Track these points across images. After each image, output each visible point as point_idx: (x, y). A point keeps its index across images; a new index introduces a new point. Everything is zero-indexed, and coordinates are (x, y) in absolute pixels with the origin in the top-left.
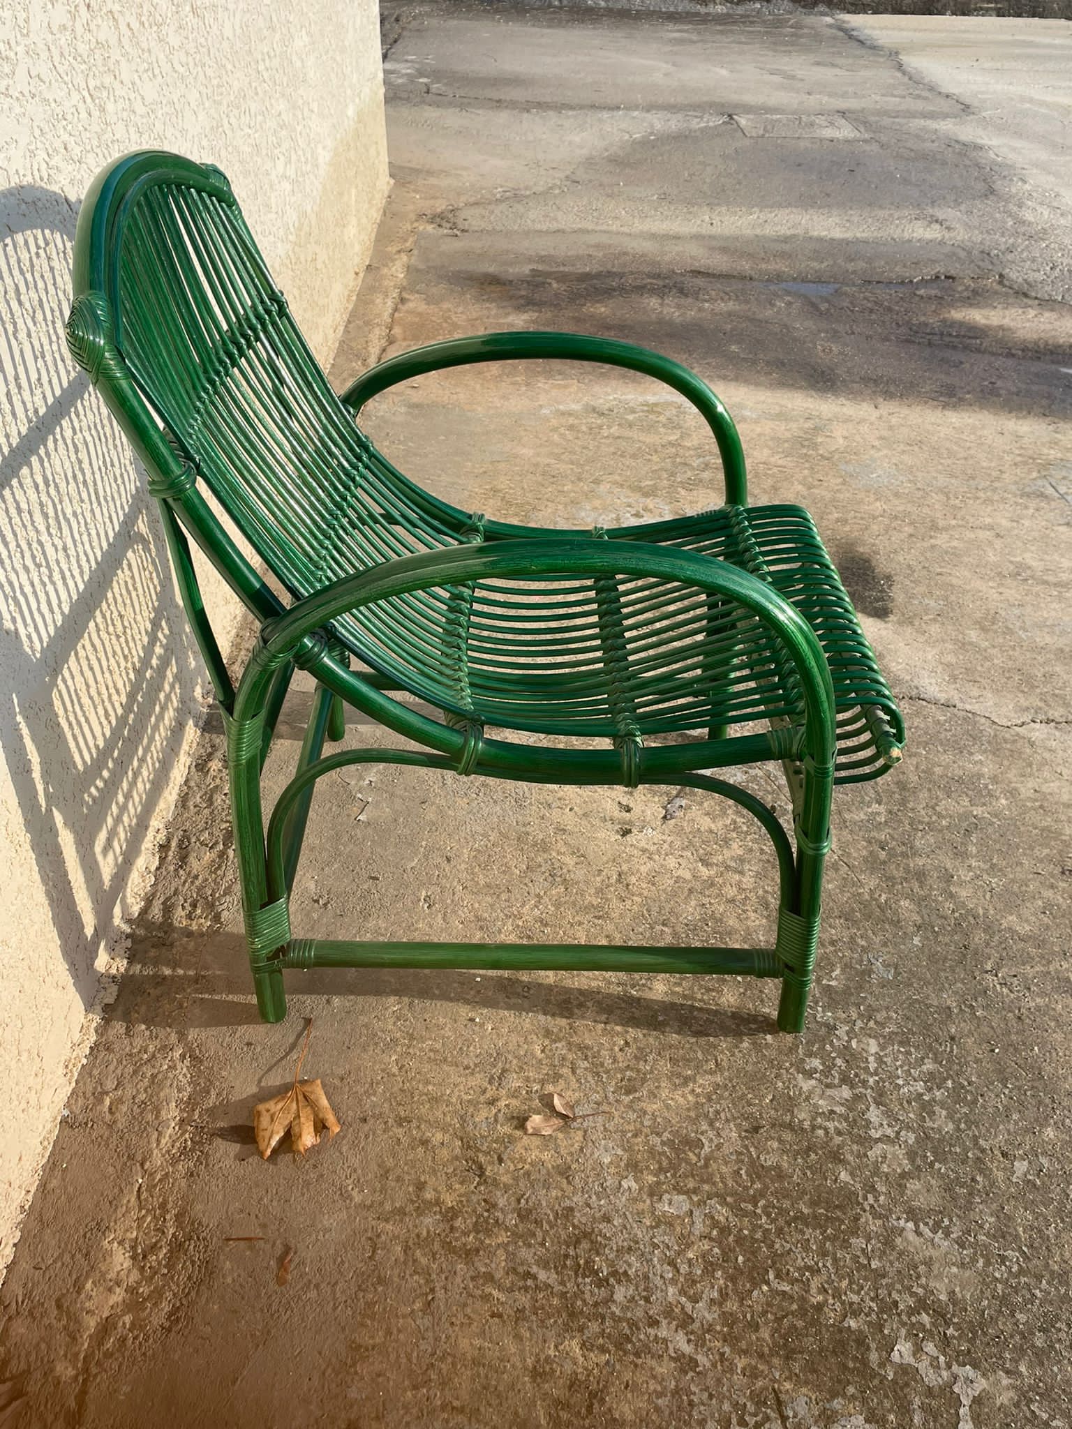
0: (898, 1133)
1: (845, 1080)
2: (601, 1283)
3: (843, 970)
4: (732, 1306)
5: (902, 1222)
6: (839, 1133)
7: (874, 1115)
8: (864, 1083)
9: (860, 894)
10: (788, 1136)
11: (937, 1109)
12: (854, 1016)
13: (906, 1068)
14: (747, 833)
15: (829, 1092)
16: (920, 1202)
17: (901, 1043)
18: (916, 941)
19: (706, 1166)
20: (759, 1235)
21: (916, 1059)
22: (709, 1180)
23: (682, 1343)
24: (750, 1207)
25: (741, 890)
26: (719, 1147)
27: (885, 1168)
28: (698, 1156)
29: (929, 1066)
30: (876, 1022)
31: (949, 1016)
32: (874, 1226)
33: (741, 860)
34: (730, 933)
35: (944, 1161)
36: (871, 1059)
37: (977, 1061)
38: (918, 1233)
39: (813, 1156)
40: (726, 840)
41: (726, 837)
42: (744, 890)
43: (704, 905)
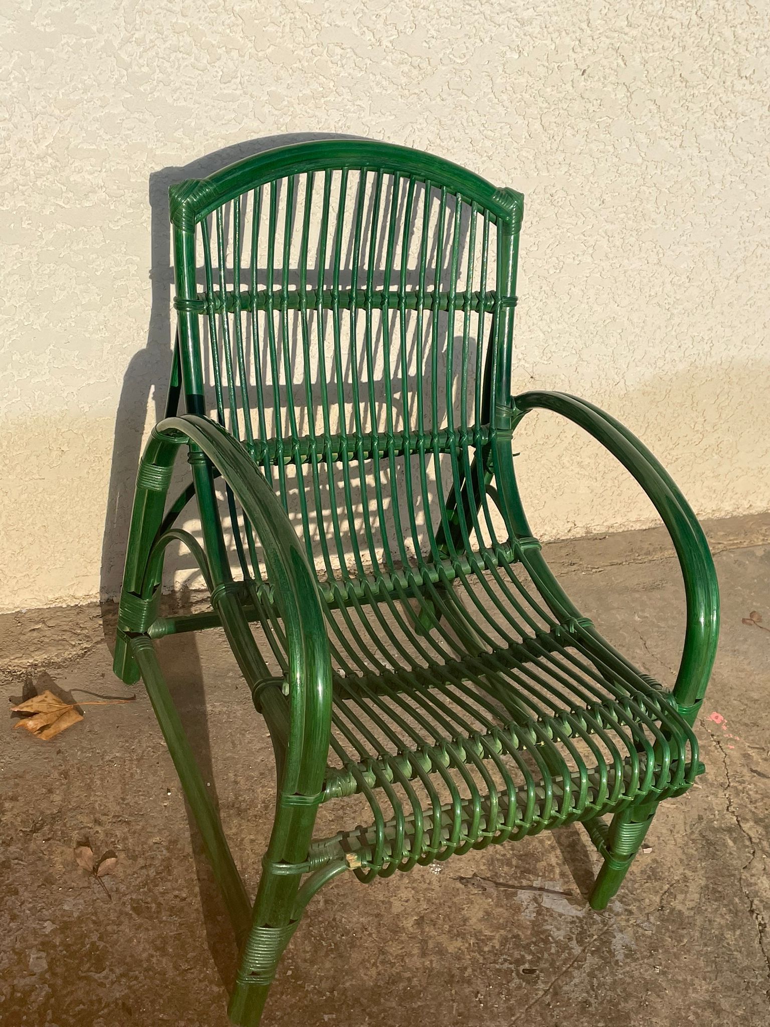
14: (481, 952)
22: (67, 981)
24: (49, 1018)
25: (401, 958)
26: (102, 985)
28: (89, 970)
33: (441, 952)
34: (341, 956)
40: (461, 935)
41: (464, 934)
42: (402, 960)
43: (366, 929)
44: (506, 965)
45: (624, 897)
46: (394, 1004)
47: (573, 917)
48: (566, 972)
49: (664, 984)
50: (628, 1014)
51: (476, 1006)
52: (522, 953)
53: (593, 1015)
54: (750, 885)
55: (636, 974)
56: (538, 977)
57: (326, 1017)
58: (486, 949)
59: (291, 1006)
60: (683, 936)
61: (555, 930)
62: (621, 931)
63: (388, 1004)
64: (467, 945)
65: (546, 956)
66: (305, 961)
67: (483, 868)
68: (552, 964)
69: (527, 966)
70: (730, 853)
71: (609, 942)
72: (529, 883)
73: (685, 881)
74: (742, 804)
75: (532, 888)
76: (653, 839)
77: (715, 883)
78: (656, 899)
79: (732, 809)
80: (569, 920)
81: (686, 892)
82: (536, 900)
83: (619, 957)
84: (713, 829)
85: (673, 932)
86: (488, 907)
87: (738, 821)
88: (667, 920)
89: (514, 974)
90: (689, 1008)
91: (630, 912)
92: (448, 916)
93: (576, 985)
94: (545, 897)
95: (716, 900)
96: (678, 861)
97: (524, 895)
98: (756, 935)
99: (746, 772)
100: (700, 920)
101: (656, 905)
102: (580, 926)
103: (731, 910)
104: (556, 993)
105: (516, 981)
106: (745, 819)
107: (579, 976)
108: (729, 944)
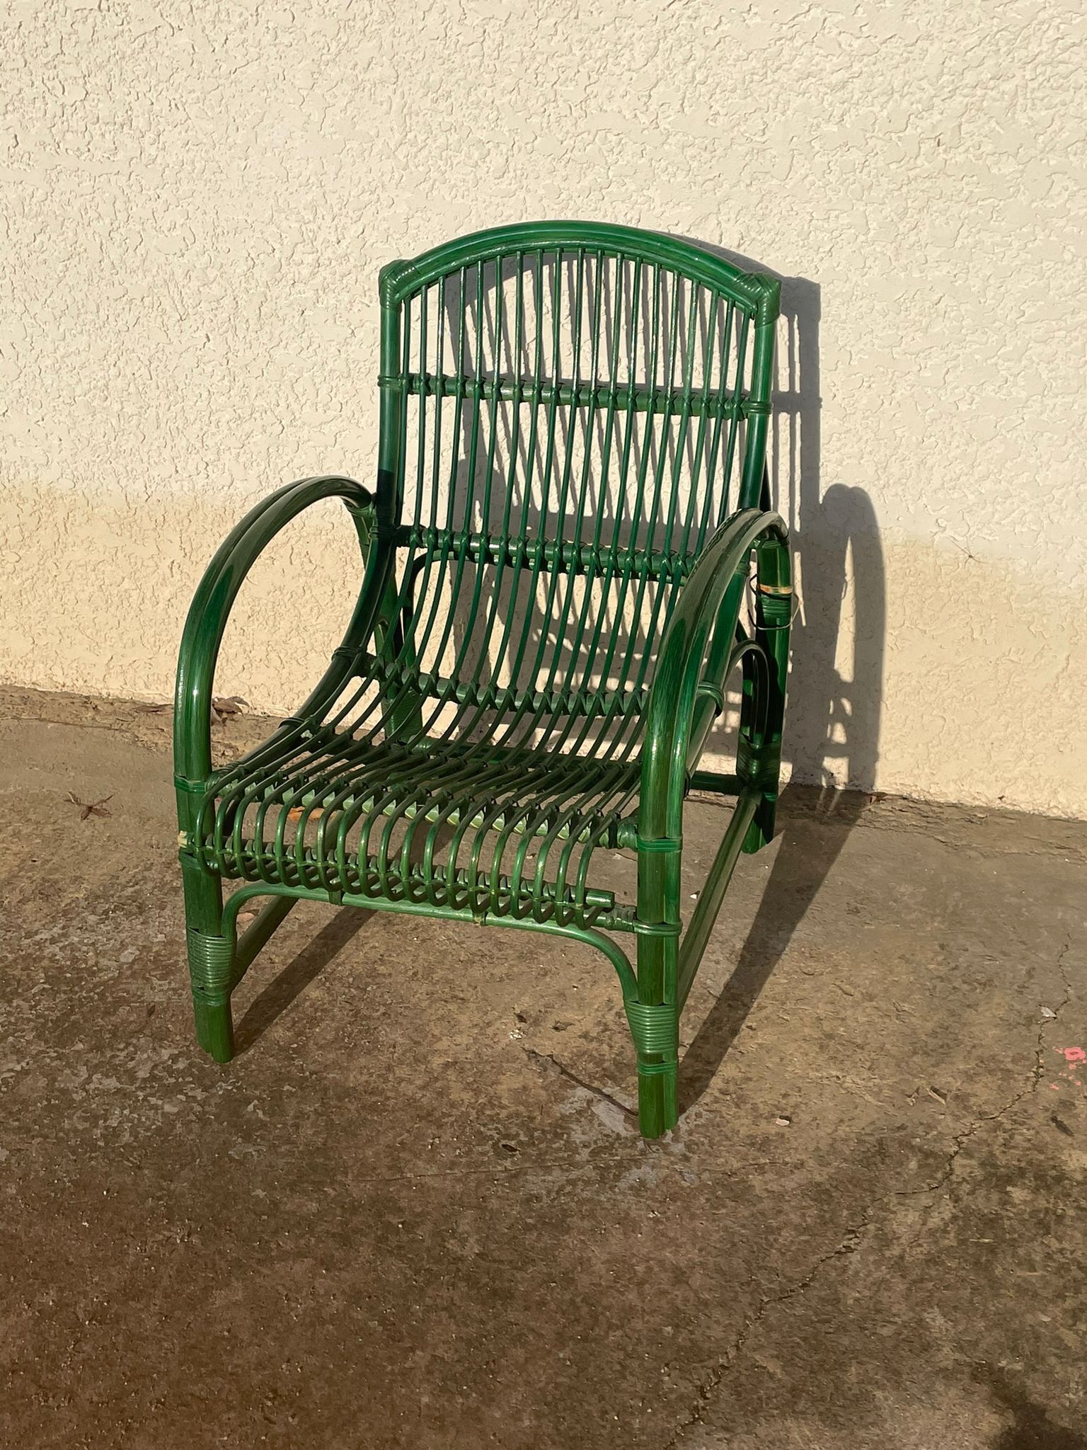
0: (87, 1091)
1: (153, 1078)
2: (106, 912)
3: (261, 1121)
4: (45, 963)
5: (24, 1064)
6: (113, 1057)
7: (112, 1083)
8: (143, 1089)
9: (346, 1174)
10: (132, 1027)
11: (87, 1125)
13: (136, 1122)
14: (480, 1112)
15: (150, 1065)
16: (29, 1080)
17: (159, 1129)
18: (260, 1193)
19: (144, 978)
20: (76, 989)
21: (139, 1133)
22: (133, 975)
23: (44, 935)
24: (98, 990)
25: (401, 1080)
26: (153, 988)
27: (67, 1071)
29: (126, 1138)
30: (192, 1121)
31: (163, 1177)
32: (34, 1049)
33: (441, 1094)
34: (350, 1055)
35: (44, 1108)
36: (160, 1102)
37: (107, 1175)
38: (12, 1070)
39: (108, 1035)
40: (477, 1092)
41: (481, 1092)
42: (399, 1083)
43: (394, 1047)
44: (493, 1133)
45: (696, 1144)
46: (352, 1108)
47: (613, 1132)
48: (548, 1167)
49: (644, 1229)
50: (570, 1228)
51: (424, 1145)
52: (521, 1132)
53: (532, 1210)
54: (884, 1208)
55: (624, 1205)
56: (513, 1156)
57: (286, 1088)
58: (488, 1112)
59: (268, 1068)
60: (724, 1206)
61: (579, 1132)
62: (653, 1168)
63: (349, 1106)
64: (473, 1101)
65: (543, 1146)
66: (317, 1044)
67: (565, 1054)
68: (540, 1155)
69: (512, 1143)
70: (898, 1173)
71: (628, 1169)
72: (601, 1087)
73: (796, 1168)
74: (986, 1141)
75: (599, 1091)
76: (806, 1118)
77: (836, 1187)
78: (736, 1165)
79: (964, 1139)
80: (605, 1132)
81: (784, 1176)
82: (590, 1102)
83: (622, 1185)
84: (905, 1144)
85: (717, 1197)
86: (531, 1084)
87: (956, 1153)
88: (724, 1185)
89: (490, 1142)
90: (648, 1261)
91: (687, 1159)
92: (482, 1072)
93: (544, 1181)
94: (602, 1103)
95: (815, 1200)
96: (811, 1148)
97: (581, 1092)
98: (827, 1252)
99: (1042, 1117)
100: (767, 1204)
101: (727, 1169)
102: (611, 1142)
103: (823, 1216)
104: (515, 1176)
105: (487, 1148)
106: (969, 1154)
107: (557, 1176)
108: (776, 1240)
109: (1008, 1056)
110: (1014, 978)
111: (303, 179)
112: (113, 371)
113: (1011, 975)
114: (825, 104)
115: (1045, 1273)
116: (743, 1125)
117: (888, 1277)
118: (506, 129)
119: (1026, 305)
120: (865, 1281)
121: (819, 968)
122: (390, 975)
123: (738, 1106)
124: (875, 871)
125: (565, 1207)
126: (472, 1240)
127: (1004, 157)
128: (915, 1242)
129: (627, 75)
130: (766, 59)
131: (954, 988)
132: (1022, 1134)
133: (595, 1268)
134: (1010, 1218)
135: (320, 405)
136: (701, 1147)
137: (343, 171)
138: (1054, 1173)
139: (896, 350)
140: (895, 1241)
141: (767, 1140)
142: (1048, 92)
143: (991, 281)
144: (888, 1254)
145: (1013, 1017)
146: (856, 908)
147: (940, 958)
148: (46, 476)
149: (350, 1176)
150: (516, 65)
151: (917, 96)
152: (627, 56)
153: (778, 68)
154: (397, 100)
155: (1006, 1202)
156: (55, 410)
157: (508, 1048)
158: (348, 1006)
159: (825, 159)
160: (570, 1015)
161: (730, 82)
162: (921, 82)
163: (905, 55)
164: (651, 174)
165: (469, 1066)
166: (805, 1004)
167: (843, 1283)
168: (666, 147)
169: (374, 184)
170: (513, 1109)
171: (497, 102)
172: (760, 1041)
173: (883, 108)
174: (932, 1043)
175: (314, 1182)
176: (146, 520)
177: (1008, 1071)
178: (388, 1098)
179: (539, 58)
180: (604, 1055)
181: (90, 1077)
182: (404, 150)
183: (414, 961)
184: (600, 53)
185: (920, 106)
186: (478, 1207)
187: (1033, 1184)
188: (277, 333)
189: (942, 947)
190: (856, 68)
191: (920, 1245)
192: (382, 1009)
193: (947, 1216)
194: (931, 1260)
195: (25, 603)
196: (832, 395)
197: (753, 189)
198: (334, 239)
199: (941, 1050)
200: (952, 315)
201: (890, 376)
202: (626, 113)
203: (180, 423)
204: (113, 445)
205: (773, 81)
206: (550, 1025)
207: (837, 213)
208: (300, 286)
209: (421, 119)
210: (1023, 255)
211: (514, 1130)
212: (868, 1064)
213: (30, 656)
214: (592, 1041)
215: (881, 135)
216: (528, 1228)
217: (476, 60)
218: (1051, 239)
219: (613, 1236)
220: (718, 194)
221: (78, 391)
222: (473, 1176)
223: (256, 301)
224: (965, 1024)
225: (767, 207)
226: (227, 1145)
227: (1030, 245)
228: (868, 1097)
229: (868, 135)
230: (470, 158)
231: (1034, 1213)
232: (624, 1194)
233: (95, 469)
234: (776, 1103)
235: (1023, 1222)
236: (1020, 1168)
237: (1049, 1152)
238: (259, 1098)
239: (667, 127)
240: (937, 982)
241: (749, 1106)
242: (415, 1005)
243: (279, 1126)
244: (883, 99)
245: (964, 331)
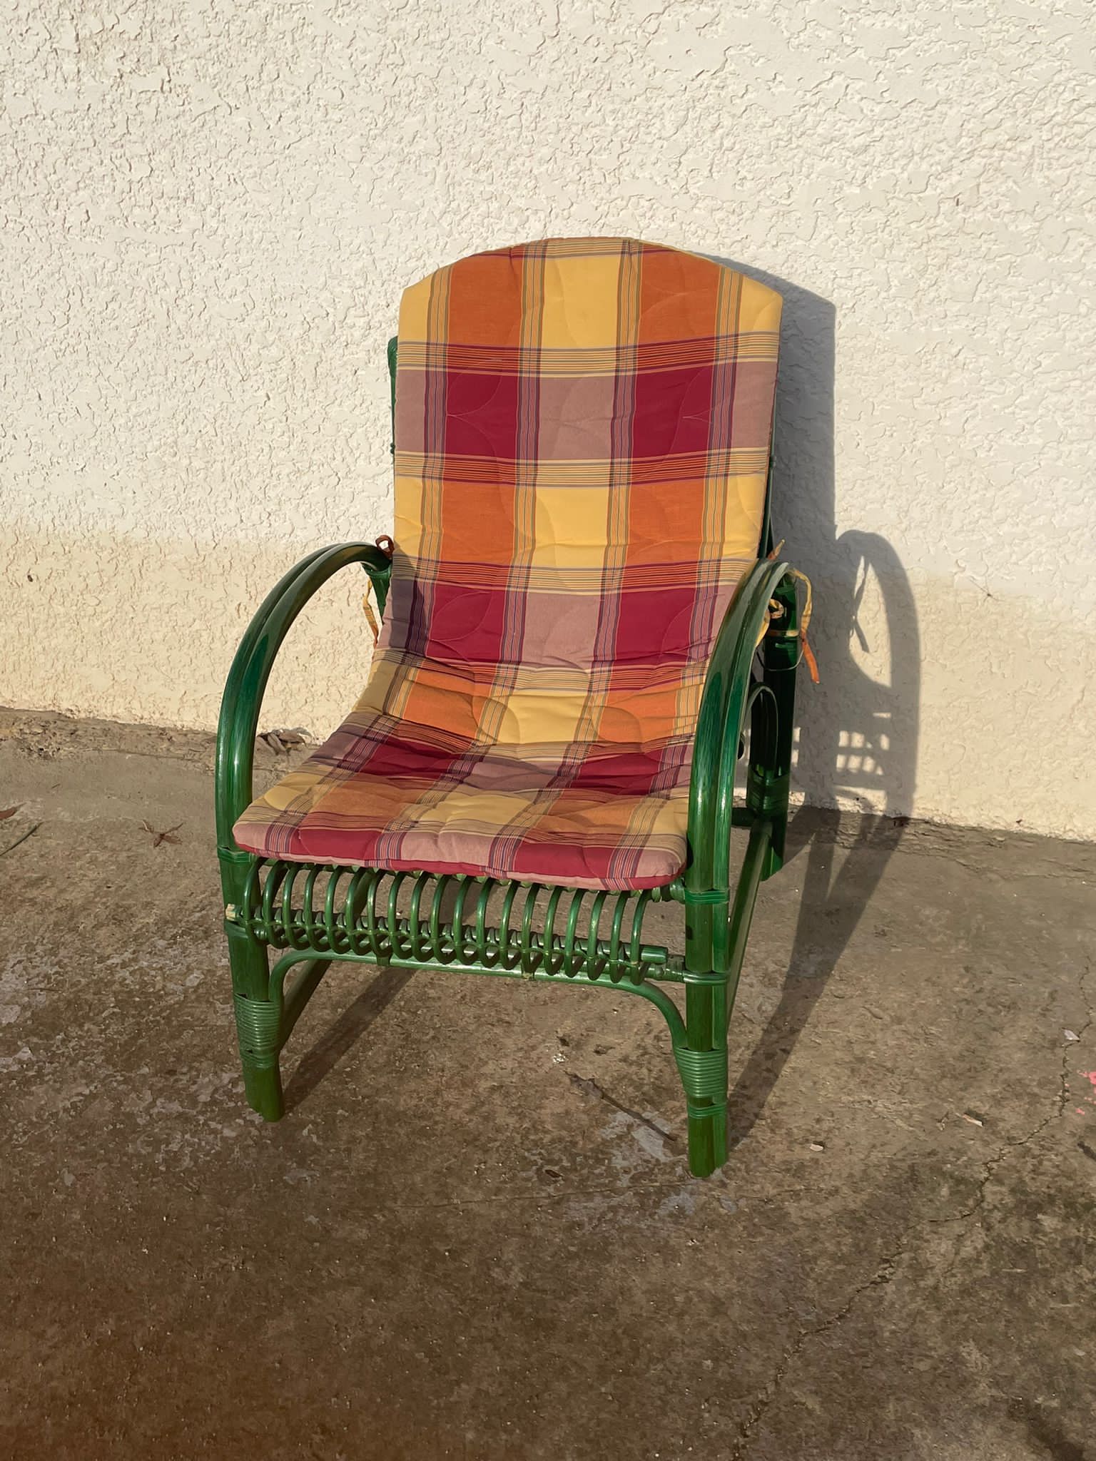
0: (151, 1116)
1: (214, 1102)
2: (174, 937)
3: (315, 1145)
4: (116, 987)
5: (92, 1088)
6: (176, 1081)
7: (175, 1107)
8: (203, 1113)
9: (395, 1200)
10: (195, 1051)
11: (150, 1149)
12: (264, 1133)
13: (196, 1146)
14: (525, 1137)
15: (211, 1089)
16: (96, 1104)
17: (218, 1153)
18: (313, 1219)
19: (208, 1001)
20: (144, 1013)
21: (199, 1157)
22: (198, 999)
23: (116, 960)
24: (164, 1014)
25: (448, 1105)
26: (216, 1012)
27: (133, 1095)
28: (218, 1000)
29: (187, 1162)
30: (249, 1146)
31: (220, 1203)
32: (102, 1073)
33: (487, 1118)
34: (401, 1079)
35: (110, 1133)
36: (219, 1127)
37: (167, 1200)
38: (81, 1094)
39: (172, 1059)
40: (522, 1117)
41: (525, 1116)
42: (447, 1107)
43: (443, 1071)
44: (537, 1158)
45: (734, 1170)
46: (402, 1132)
47: (652, 1157)
48: (590, 1193)
49: (684, 1258)
50: (611, 1257)
51: (470, 1171)
52: (564, 1158)
53: (575, 1238)
54: (918, 1236)
55: (664, 1233)
56: (555, 1182)
57: (340, 1111)
58: (532, 1137)
60: (762, 1234)
61: (620, 1157)
62: (692, 1194)
63: (398, 1130)
64: (517, 1125)
65: (585, 1171)
66: (369, 1068)
67: (606, 1078)
68: (582, 1181)
69: (556, 1169)
70: (931, 1201)
71: (666, 1196)
72: (641, 1111)
73: (830, 1194)
74: (1015, 1167)
75: (638, 1116)
76: (838, 1142)
77: (870, 1215)
78: (771, 1191)
79: (994, 1165)
80: (645, 1158)
81: (818, 1203)
82: (630, 1127)
83: (662, 1212)
84: (937, 1170)
85: (754, 1225)
86: (573, 1108)
87: (987, 1179)
88: (761, 1213)
89: (534, 1168)
90: (687, 1291)
91: (724, 1185)
92: (526, 1097)
93: (585, 1207)
94: (643, 1128)
95: (850, 1228)
96: (845, 1175)
97: (622, 1117)
98: (862, 1282)
99: (1069, 1142)
100: (803, 1232)
101: (763, 1195)
102: (651, 1168)
103: (858, 1245)
104: (558, 1203)
105: (531, 1173)
106: (1000, 1182)
107: (598, 1203)
108: (812, 1269)
109: (1034, 1080)
110: (1037, 1001)
111: (354, 247)
112: (181, 429)
113: (1034, 998)
114: (848, 167)
115: (1078, 1305)
116: (779, 1152)
117: (923, 1308)
118: (544, 196)
119: (1042, 356)
120: (900, 1312)
121: (849, 991)
122: (439, 998)
123: (773, 1131)
124: (900, 894)
125: (607, 1235)
126: (516, 1269)
127: (1021, 216)
128: (948, 1272)
129: (658, 144)
130: (791, 125)
131: (980, 1011)
132: (1050, 1160)
133: (636, 1299)
134: (1041, 1247)
135: (373, 458)
136: (739, 1174)
137: (391, 239)
138: (1082, 1200)
139: (917, 401)
140: (929, 1271)
141: (802, 1166)
142: (1064, 152)
143: (1009, 334)
144: (922, 1284)
145: (1038, 1040)
146: (883, 931)
147: (965, 981)
148: (122, 526)
149: (399, 1203)
150: (552, 136)
151: (937, 158)
152: (658, 125)
153: (803, 134)
154: (440, 170)
155: (1037, 1230)
156: (128, 465)
157: (552, 1072)
158: (399, 1030)
159: (848, 220)
160: (610, 1039)
161: (757, 148)
162: (941, 145)
163: (925, 119)
164: (682, 236)
165: (514, 1090)
166: (835, 1028)
167: (879, 1315)
168: (696, 211)
169: (420, 251)
170: (556, 1133)
171: (535, 172)
172: (793, 1065)
173: (903, 170)
174: (961, 1066)
175: (364, 1209)
176: (214, 565)
177: (1036, 1095)
178: (436, 1123)
179: (574, 129)
180: (643, 1079)
181: (154, 1101)
182: (448, 218)
183: (462, 985)
184: (632, 123)
185: (939, 168)
186: (523, 1235)
187: (1063, 1211)
188: (331, 392)
189: (967, 969)
190: (878, 132)
191: (954, 1275)
192: (432, 1033)
193: (980, 1245)
194: (966, 1292)
195: (105, 642)
196: (856, 443)
197: (779, 250)
198: (384, 303)
199: (969, 1074)
200: (971, 366)
201: (911, 425)
202: (657, 179)
203: (244, 477)
204: (183, 496)
205: (798, 146)
206: (591, 1048)
207: (859, 271)
208: (352, 348)
209: (463, 189)
210: (1039, 309)
211: (556, 1157)
212: (899, 1088)
213: (110, 691)
214: (631, 1064)
215: (902, 196)
216: (571, 1257)
217: (515, 132)
218: (1067, 292)
219: (653, 1265)
220: (746, 255)
221: (149, 449)
222: (517, 1203)
223: (313, 362)
224: (991, 1047)
225: (792, 267)
226: (282, 1169)
227: (1046, 299)
228: (899, 1122)
229: (890, 196)
230: (510, 224)
231: (1065, 1241)
232: (663, 1221)
233: (167, 520)
234: (810, 1127)
235: (1054, 1251)
236: (1049, 1195)
237: (1078, 1178)
238: (314, 1123)
239: (697, 191)
240: (963, 1005)
241: (784, 1131)
242: (464, 1029)
243: (332, 1150)
244: (903, 162)
245: (982, 382)
